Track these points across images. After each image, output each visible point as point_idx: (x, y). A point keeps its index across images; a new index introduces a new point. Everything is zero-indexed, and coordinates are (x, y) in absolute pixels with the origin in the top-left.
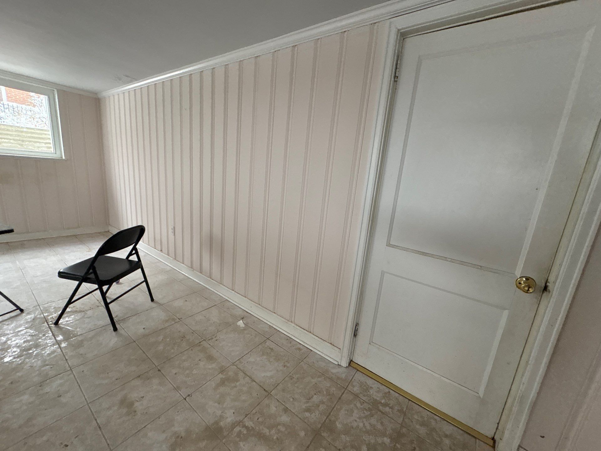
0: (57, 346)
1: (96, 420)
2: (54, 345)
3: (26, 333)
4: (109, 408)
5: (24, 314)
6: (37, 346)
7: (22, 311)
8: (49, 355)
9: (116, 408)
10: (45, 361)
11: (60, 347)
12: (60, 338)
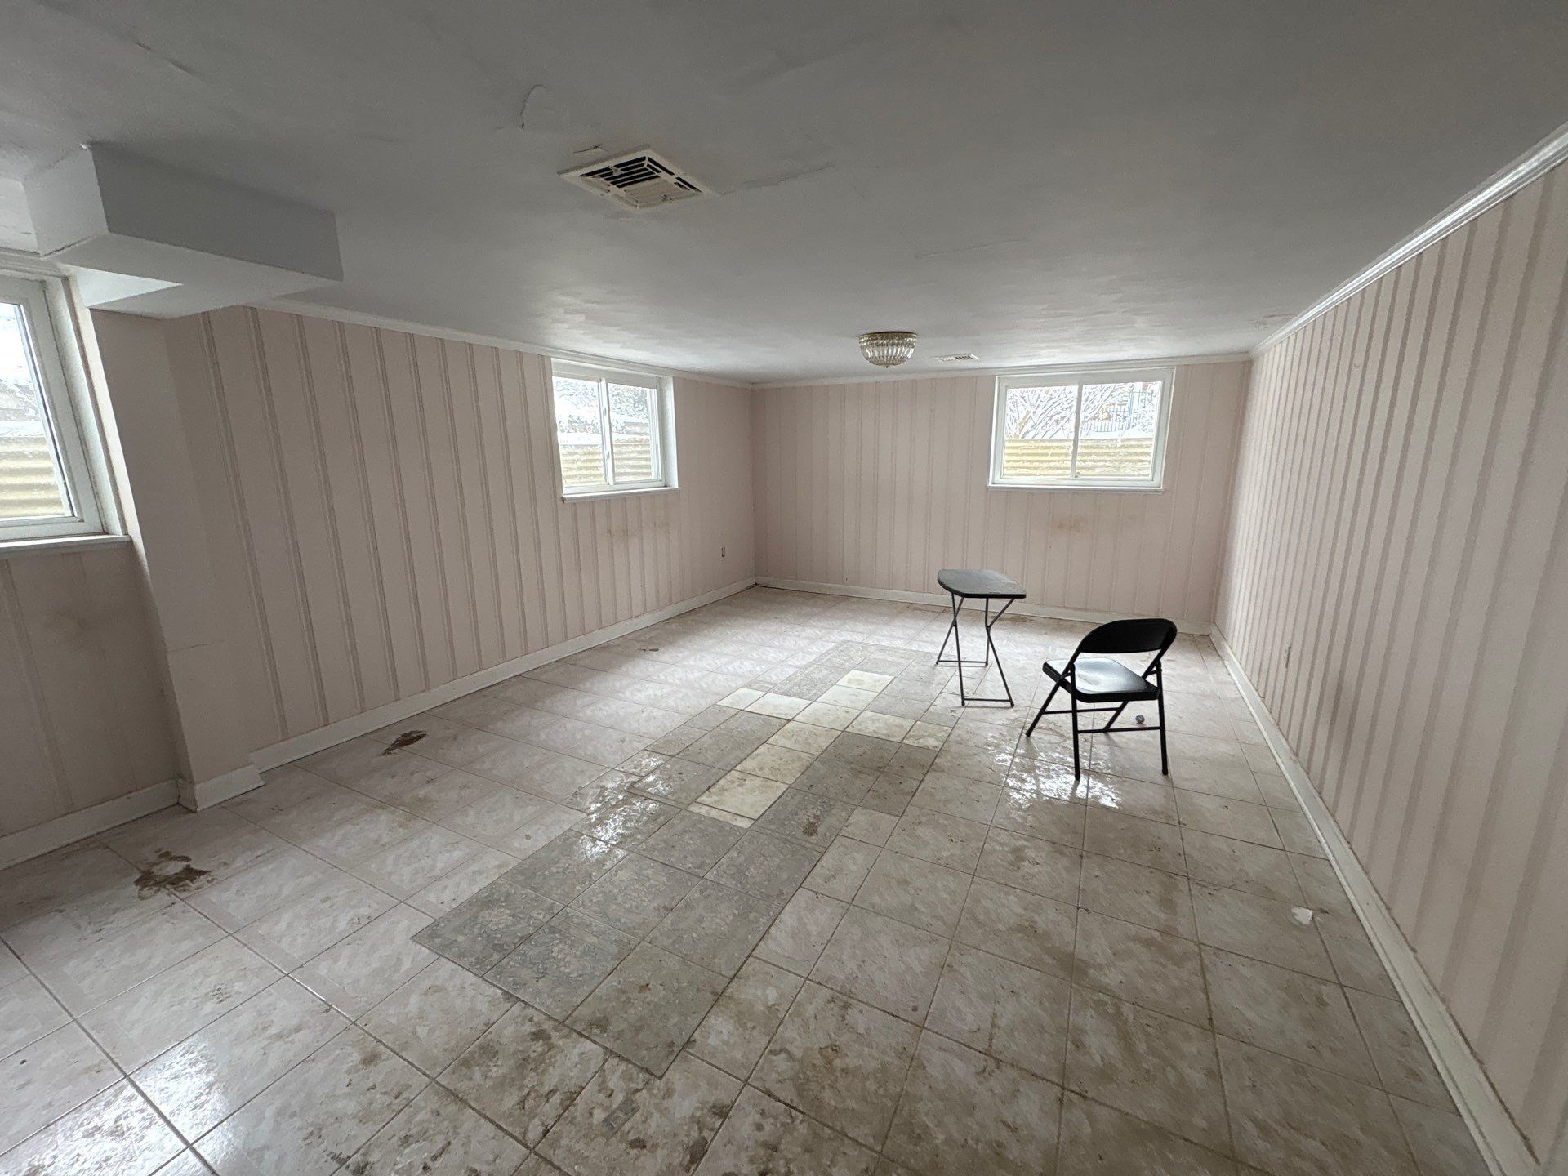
0: (1011, 757)
1: (985, 843)
2: (1010, 754)
3: (1001, 729)
4: (1001, 844)
5: (1012, 710)
6: (997, 746)
7: (1012, 705)
8: (999, 761)
9: (1006, 849)
10: (992, 764)
11: (1012, 760)
12: (1021, 751)
